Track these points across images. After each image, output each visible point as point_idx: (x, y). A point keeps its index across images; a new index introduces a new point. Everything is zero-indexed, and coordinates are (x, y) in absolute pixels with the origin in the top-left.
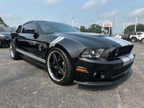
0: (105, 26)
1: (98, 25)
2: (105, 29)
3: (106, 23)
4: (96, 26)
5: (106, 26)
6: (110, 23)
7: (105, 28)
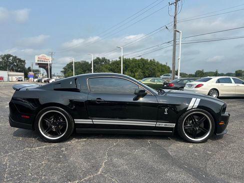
0: (38, 61)
1: (15, 57)
2: (40, 67)
3: (40, 56)
4: (11, 58)
5: (40, 61)
6: (47, 57)
7: (39, 64)
